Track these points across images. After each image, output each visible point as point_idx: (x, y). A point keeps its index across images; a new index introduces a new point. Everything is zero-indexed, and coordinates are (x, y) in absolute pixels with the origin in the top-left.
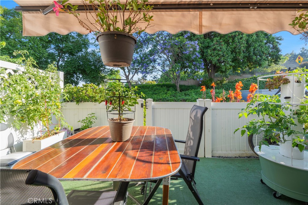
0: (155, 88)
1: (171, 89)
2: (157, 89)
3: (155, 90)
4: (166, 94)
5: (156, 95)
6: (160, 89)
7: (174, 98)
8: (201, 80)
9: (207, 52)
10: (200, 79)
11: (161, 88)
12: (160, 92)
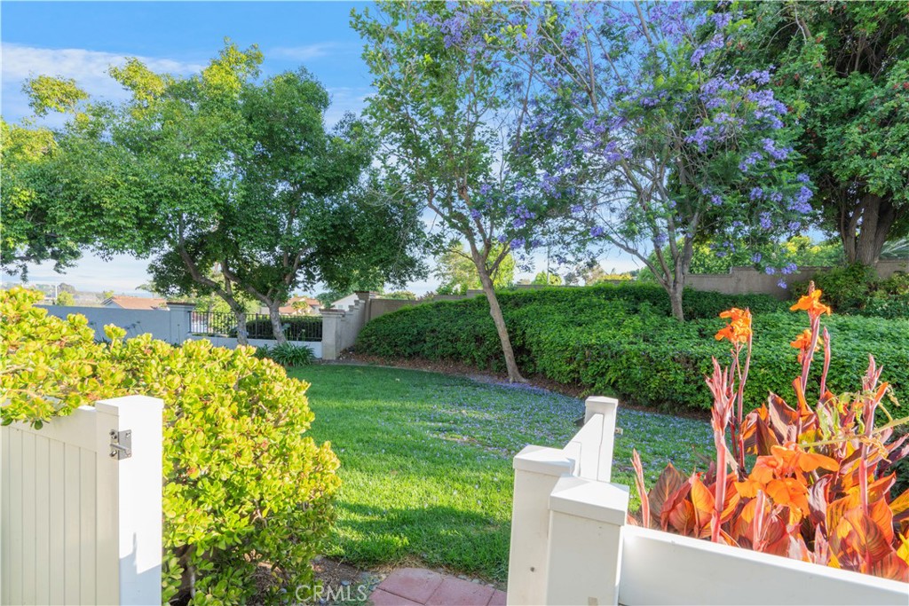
0: (584, 300)
1: (644, 306)
2: (591, 306)
3: (581, 310)
4: (619, 325)
5: (578, 329)
6: (601, 306)
7: (643, 346)
8: (785, 271)
9: (840, 138)
10: (779, 268)
11: (608, 302)
12: (597, 318)
